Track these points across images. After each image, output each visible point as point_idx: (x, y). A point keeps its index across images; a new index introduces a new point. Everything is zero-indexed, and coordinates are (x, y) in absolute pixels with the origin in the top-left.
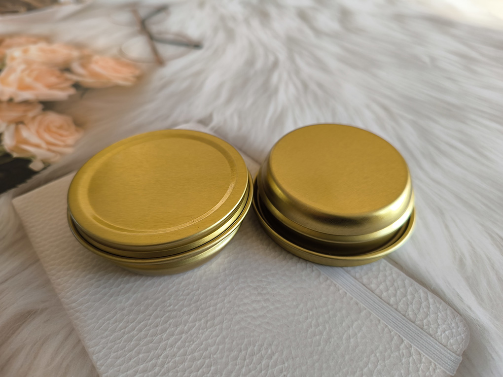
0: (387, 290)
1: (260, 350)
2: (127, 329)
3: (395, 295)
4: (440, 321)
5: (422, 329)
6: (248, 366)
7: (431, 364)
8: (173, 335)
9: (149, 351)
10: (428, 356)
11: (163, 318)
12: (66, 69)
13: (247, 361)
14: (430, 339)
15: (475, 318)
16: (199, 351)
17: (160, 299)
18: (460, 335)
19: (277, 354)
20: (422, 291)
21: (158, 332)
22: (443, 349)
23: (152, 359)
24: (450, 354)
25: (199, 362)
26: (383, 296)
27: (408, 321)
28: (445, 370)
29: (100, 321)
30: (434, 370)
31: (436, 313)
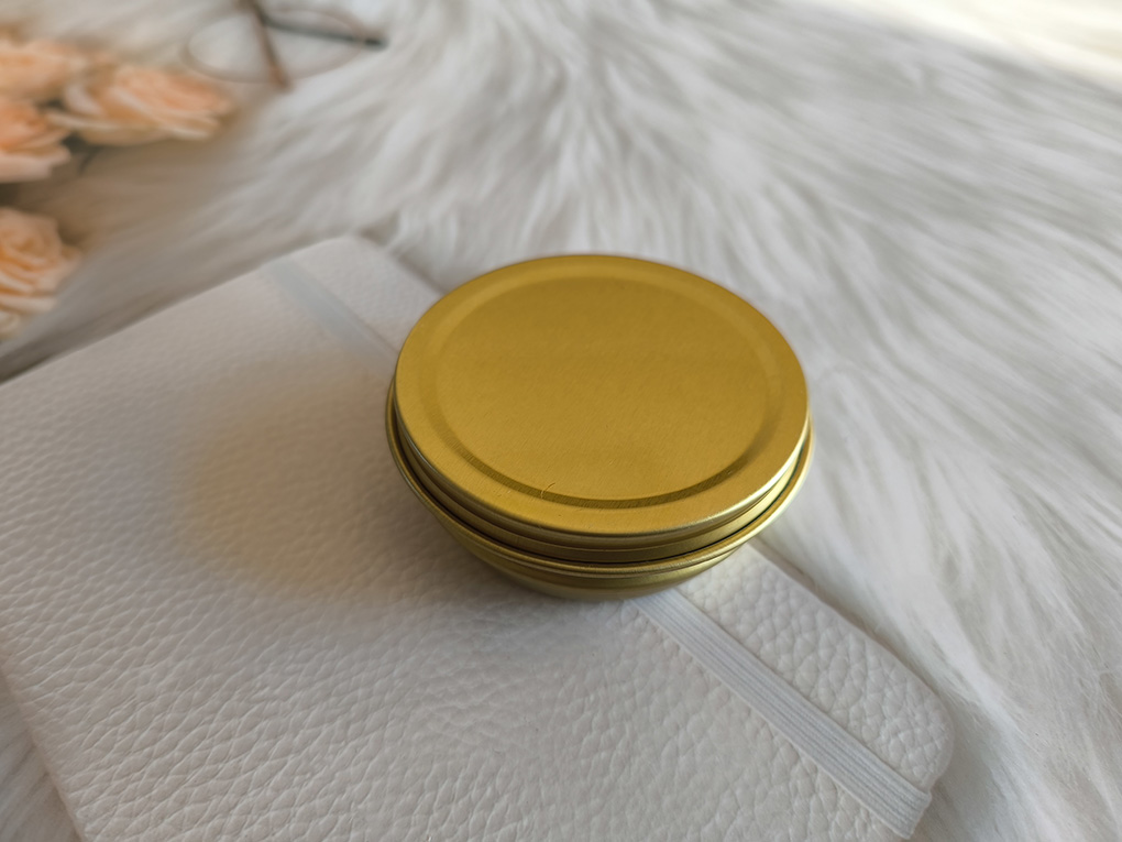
0: (774, 637)
1: (466, 790)
2: (157, 747)
3: (790, 649)
4: (887, 709)
5: (845, 728)
6: (435, 827)
7: (859, 812)
8: (265, 758)
9: (206, 799)
10: (854, 792)
11: (244, 719)
12: (53, 102)
13: (436, 815)
14: (861, 752)
15: (968, 699)
16: (325, 795)
17: (241, 672)
18: (932, 740)
19: (506, 797)
20: (852, 638)
21: (231, 751)
22: (890, 776)
23: (212, 817)
24: (905, 788)
25: (322, 822)
26: (762, 652)
27: (815, 709)
28: (890, 826)
29: (96, 728)
30: (865, 826)
31: (880, 691)
